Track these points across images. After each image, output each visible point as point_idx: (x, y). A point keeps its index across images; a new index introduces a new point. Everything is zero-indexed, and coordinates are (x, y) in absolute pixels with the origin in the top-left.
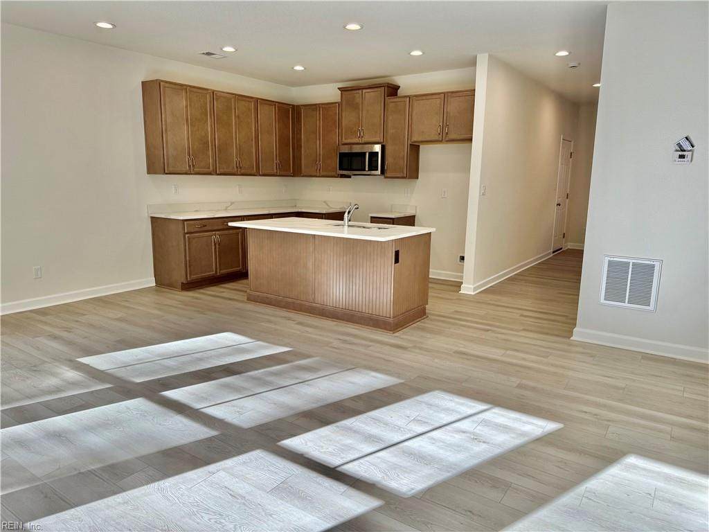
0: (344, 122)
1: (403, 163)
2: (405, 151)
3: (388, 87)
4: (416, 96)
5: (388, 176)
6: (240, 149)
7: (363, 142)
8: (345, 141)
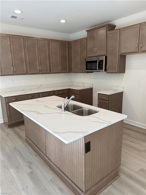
0: (88, 47)
1: (116, 65)
2: (117, 58)
3: (109, 26)
4: (123, 28)
5: (108, 72)
6: (41, 62)
7: (97, 55)
8: (89, 56)
